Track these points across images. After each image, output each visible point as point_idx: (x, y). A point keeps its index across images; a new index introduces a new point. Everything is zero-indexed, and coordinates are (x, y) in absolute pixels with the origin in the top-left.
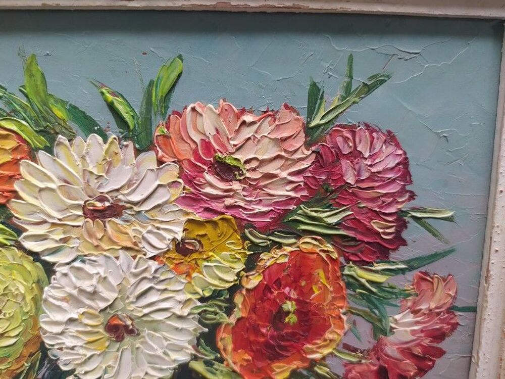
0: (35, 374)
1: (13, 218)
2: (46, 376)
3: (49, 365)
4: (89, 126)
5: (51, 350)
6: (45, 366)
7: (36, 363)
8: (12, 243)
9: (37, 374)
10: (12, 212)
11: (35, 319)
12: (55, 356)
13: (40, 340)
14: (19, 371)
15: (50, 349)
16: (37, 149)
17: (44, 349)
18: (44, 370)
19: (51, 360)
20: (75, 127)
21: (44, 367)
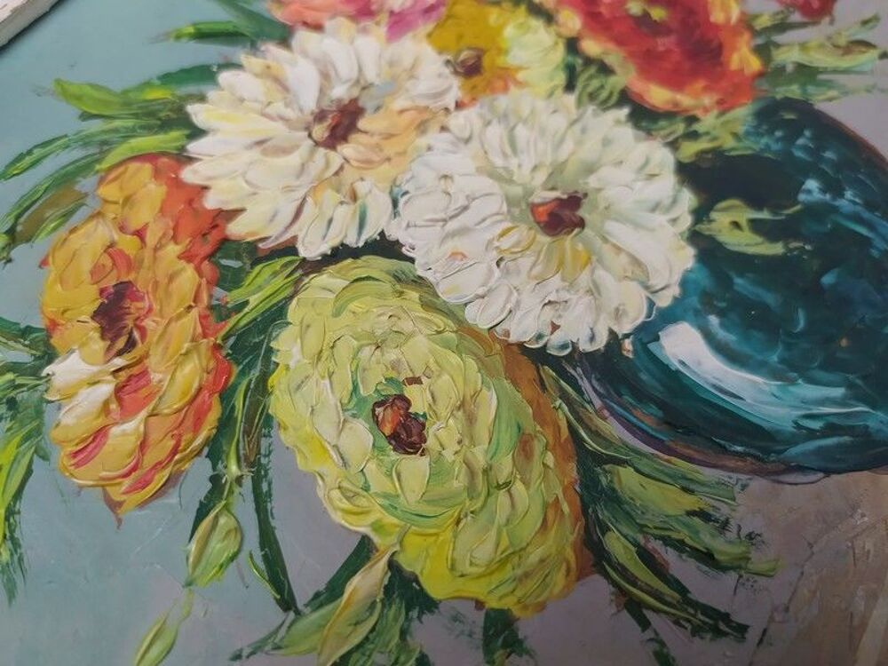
0: (588, 406)
1: (260, 245)
2: (601, 390)
3: (579, 370)
4: (205, 74)
5: (548, 345)
6: (578, 378)
7: (561, 389)
8: (299, 272)
9: (590, 402)
10: (249, 239)
11: (466, 330)
12: (564, 347)
13: (515, 349)
14: (565, 432)
15: (545, 346)
16: (183, 149)
17: (540, 356)
18: (585, 384)
19: (568, 358)
20: (191, 89)
21: (580, 381)
